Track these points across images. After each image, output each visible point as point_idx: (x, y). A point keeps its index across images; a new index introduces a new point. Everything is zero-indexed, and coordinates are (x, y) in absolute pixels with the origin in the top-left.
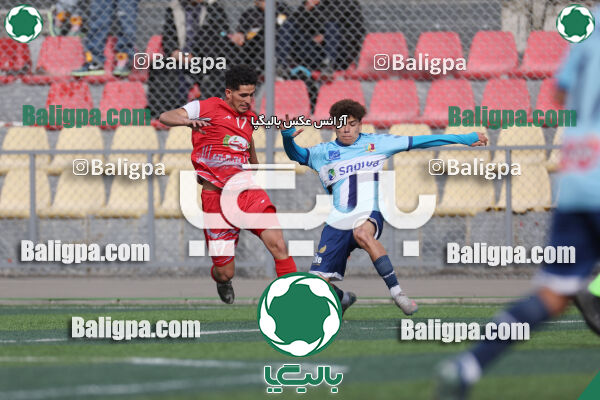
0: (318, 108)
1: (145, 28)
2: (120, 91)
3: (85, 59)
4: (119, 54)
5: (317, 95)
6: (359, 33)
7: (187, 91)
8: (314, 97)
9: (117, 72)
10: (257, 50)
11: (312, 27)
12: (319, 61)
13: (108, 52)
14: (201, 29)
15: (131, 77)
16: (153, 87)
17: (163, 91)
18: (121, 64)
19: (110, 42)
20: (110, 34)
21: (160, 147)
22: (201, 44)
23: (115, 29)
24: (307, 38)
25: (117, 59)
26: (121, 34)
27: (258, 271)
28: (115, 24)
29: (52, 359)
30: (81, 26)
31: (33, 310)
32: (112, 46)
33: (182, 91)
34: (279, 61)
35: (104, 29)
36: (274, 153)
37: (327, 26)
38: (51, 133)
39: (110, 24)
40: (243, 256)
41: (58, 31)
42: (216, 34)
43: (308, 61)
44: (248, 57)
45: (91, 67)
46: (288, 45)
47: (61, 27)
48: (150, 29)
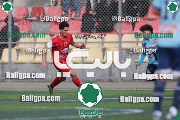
0: (135, 29)
1: (81, 4)
2: (73, 24)
3: (62, 14)
4: (73, 12)
5: (135, 25)
6: (148, 5)
7: (94, 24)
8: (134, 25)
9: (72, 18)
10: (116, 11)
11: (133, 4)
12: (135, 14)
13: (69, 11)
14: (98, 4)
15: (76, 19)
16: (83, 22)
17: (86, 23)
18: (74, 15)
19: (70, 8)
20: (70, 6)
21: (85, 41)
22: (98, 9)
23: (71, 4)
24: (132, 7)
25: (72, 13)
26: (73, 6)
27: (116, 80)
28: (71, 3)
29: (51, 108)
30: (61, 3)
31: (45, 92)
32: (71, 9)
33: (92, 23)
34: (123, 14)
35: (68, 4)
36: (121, 43)
37: (138, 3)
38: (51, 37)
39: (70, 2)
40: (112, 75)
41: (54, 5)
42: (103, 6)
43: (132, 14)
44: (113, 13)
45: (64, 16)
46: (125, 9)
47: (55, 3)
48: (83, 4)
